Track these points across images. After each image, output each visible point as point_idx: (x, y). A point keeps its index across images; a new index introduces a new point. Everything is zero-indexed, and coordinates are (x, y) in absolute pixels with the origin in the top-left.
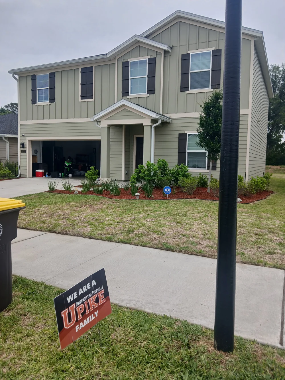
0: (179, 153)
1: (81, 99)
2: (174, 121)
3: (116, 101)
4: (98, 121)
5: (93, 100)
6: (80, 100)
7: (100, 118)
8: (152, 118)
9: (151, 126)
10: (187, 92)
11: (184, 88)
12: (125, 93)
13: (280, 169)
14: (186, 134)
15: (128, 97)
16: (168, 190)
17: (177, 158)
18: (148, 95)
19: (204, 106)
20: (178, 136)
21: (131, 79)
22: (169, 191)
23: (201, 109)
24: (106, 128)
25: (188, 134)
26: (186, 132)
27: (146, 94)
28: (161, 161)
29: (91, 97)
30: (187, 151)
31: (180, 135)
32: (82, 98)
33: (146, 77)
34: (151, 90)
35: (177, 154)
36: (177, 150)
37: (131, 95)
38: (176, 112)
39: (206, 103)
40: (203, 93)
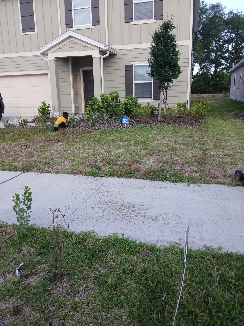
0: (126, 84)
1: (23, 32)
2: (120, 53)
3: (60, 34)
4: (44, 54)
5: (36, 32)
6: (22, 34)
7: (47, 51)
8: (100, 50)
9: (100, 58)
10: (132, 23)
11: (128, 19)
12: (69, 24)
13: (196, 97)
14: (132, 65)
15: (72, 29)
16: (126, 120)
17: (125, 89)
18: (93, 27)
19: (154, 36)
20: (124, 68)
21: (74, 10)
22: (126, 122)
23: (151, 39)
24: (54, 61)
25: (134, 65)
26: (132, 63)
27: (91, 25)
28: (113, 93)
29: (33, 29)
30: (134, 82)
31: (127, 66)
32: (24, 30)
33: (90, 8)
34: (96, 21)
35: (124, 86)
36: (124, 82)
37: (75, 27)
38: (122, 44)
39: (156, 33)
40: (147, 24)
